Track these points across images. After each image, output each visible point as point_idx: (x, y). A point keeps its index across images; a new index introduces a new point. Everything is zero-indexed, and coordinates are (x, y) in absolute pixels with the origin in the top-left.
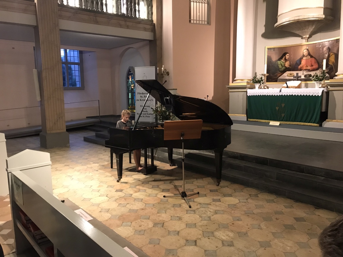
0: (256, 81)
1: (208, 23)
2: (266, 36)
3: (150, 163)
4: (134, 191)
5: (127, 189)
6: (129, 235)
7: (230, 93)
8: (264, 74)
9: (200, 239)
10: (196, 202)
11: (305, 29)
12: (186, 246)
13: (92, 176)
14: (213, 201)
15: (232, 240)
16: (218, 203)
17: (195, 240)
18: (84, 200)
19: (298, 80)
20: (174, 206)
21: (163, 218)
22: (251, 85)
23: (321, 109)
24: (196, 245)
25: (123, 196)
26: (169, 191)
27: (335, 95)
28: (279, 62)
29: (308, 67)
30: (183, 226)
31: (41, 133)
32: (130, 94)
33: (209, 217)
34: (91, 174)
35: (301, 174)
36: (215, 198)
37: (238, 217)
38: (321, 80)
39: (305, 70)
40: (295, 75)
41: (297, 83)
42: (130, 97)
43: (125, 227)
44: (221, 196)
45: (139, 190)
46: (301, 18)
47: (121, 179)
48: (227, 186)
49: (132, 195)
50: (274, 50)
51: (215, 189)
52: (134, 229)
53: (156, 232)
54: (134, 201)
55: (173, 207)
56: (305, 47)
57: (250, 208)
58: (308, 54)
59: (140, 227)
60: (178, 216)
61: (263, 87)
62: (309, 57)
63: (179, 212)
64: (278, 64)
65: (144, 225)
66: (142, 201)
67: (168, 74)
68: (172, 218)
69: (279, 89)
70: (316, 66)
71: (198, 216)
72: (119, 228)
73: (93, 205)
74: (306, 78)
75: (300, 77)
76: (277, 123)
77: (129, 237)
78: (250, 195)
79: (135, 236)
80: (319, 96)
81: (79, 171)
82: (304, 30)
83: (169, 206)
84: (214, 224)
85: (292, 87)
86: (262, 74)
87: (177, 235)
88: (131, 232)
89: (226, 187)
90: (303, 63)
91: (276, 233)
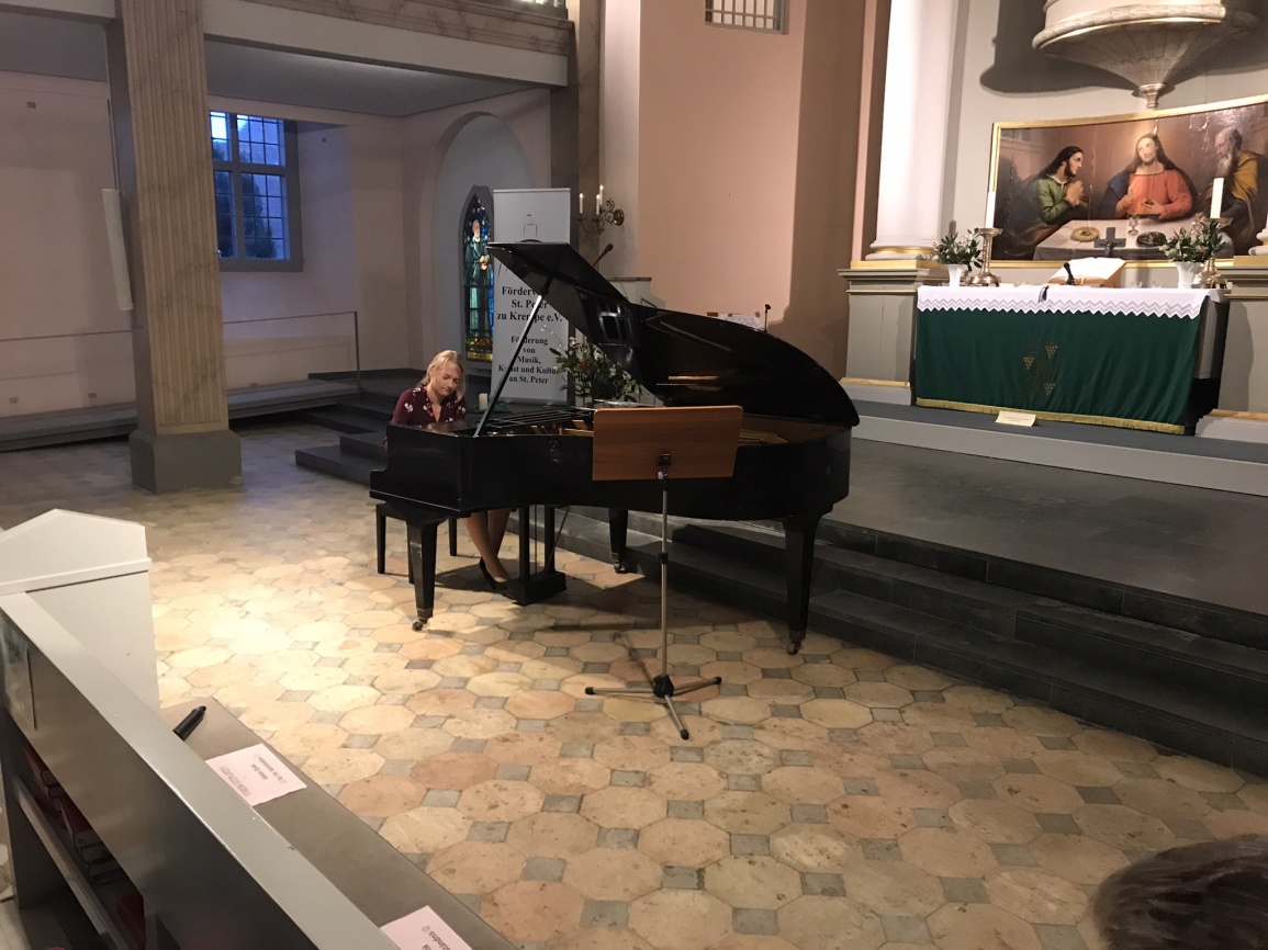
0: (952, 253)
1: (777, 26)
2: (995, 80)
3: (541, 560)
4: (476, 668)
5: (452, 659)
6: (451, 842)
7: (851, 297)
8: (984, 230)
9: (717, 863)
10: (708, 716)
11: (1147, 59)
12: (664, 890)
13: (321, 603)
14: (773, 715)
15: (838, 870)
16: (790, 723)
17: (697, 867)
18: (286, 696)
19: (1111, 255)
20: (626, 729)
21: (582, 775)
22: (933, 269)
23: (1196, 369)
24: (700, 886)
25: (433, 685)
26: (607, 671)
27: (1250, 317)
28: (1043, 185)
29: (1152, 204)
30: (656, 809)
31: (134, 435)
32: (474, 292)
33: (757, 778)
34: (316, 597)
35: (1109, 617)
36: (781, 701)
37: (864, 778)
38: (1200, 258)
39: (1143, 217)
40: (1103, 236)
41: (1107, 267)
42: (474, 302)
43: (436, 811)
44: (804, 696)
45: (496, 665)
46: (1135, 13)
47: (430, 620)
48: (828, 657)
49: (466, 681)
50: (1026, 138)
51: (783, 667)
52: (469, 818)
53: (552, 831)
54: (475, 706)
55: (621, 733)
56: (1144, 129)
57: (911, 747)
58: (1154, 155)
59: (493, 811)
60: (639, 768)
61: (976, 280)
62: (1161, 166)
63: (642, 755)
64: (1038, 192)
65: (506, 804)
66: (503, 708)
67: (619, 218)
68: (616, 777)
69: (1039, 290)
70: (1182, 203)
71: (714, 774)
72: (411, 814)
73: (320, 718)
74: (1144, 248)
75: (1122, 242)
76: (1026, 419)
77: (450, 847)
78: (913, 693)
79: (470, 847)
80: (1192, 318)
81: (272, 582)
82: (1143, 62)
83: (605, 731)
84: (773, 804)
85: (1087, 282)
86: (976, 230)
87: (631, 846)
88: (459, 830)
89: (824, 659)
90: (1135, 191)
91: (1005, 845)
